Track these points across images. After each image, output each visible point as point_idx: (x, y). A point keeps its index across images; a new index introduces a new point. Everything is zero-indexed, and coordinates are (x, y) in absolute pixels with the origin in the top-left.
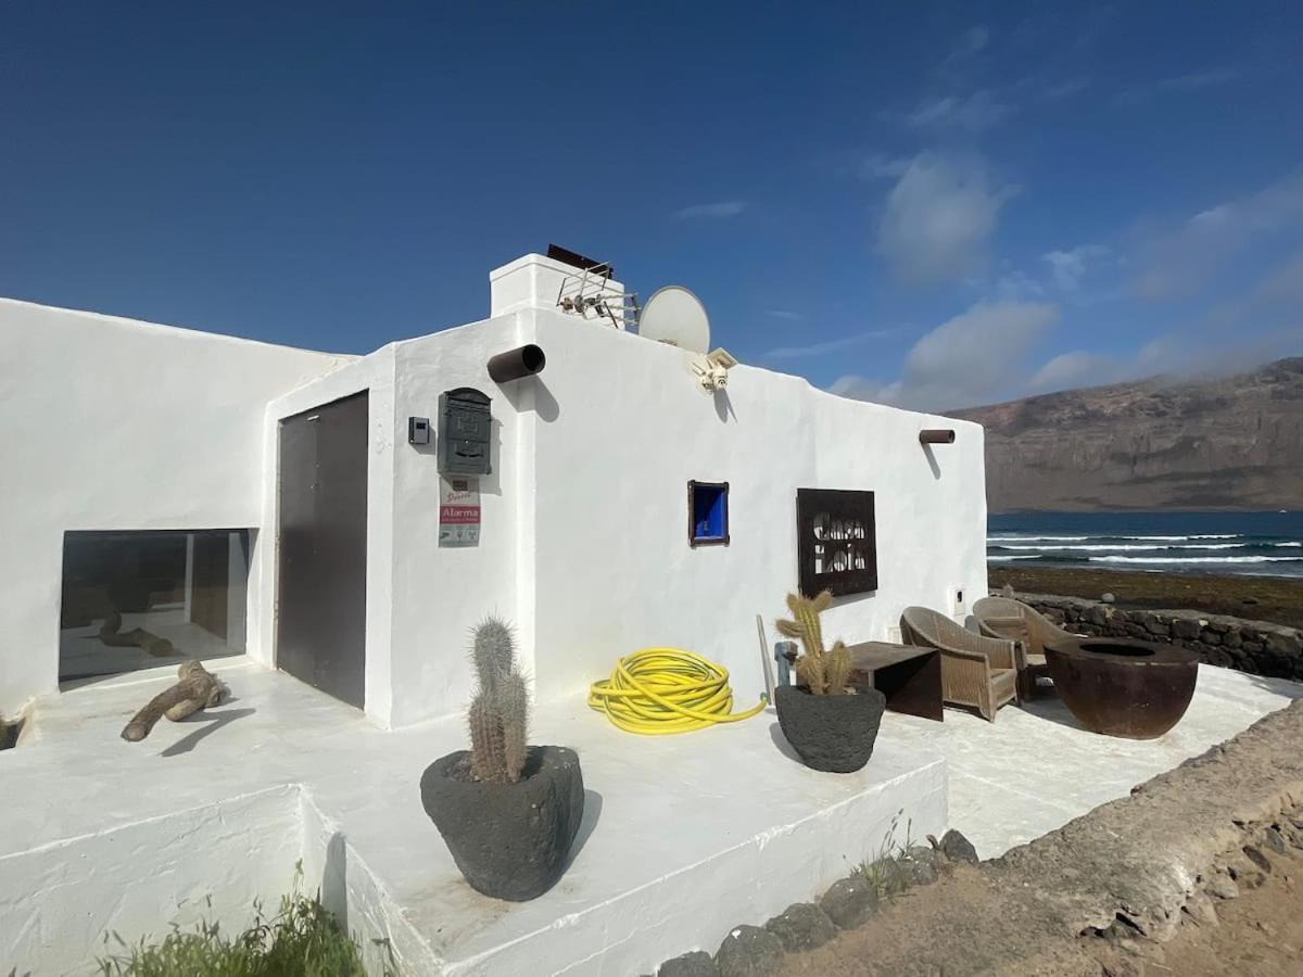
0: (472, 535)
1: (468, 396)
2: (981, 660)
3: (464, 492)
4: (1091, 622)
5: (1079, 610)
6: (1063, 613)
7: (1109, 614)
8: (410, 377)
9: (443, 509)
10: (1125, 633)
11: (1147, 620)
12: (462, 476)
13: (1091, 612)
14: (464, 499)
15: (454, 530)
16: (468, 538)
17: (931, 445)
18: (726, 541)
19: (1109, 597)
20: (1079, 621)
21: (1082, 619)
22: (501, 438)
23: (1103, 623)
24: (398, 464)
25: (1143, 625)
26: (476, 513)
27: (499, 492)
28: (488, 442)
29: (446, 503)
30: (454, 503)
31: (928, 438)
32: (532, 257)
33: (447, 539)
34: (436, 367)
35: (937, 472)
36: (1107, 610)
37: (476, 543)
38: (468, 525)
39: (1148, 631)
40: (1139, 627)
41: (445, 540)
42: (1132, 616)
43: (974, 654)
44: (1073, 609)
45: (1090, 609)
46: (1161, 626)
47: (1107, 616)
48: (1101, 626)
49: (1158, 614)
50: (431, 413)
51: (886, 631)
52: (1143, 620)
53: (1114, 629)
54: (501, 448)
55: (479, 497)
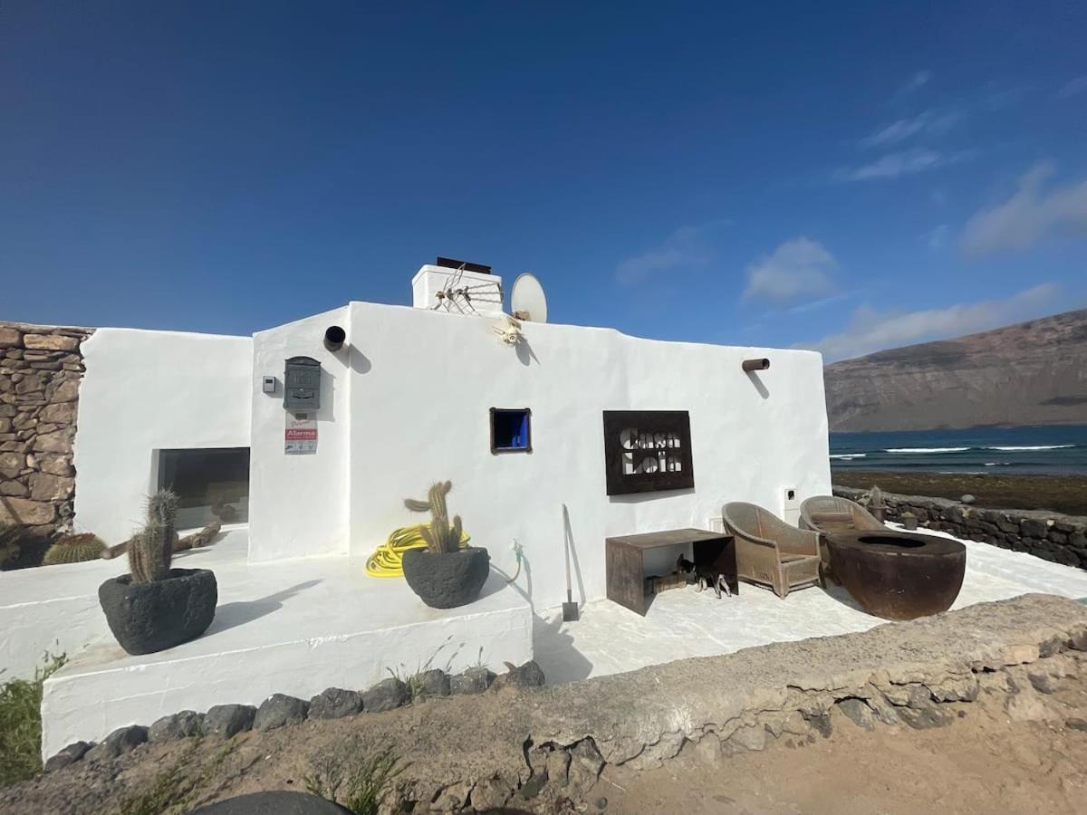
0: (311, 447)
1: (302, 362)
2: (773, 547)
3: (304, 421)
4: (950, 521)
5: (939, 510)
6: (925, 511)
7: (965, 514)
8: (264, 353)
9: (287, 431)
10: (981, 531)
11: (998, 519)
12: (305, 411)
13: (950, 511)
14: (304, 425)
15: (296, 445)
16: (307, 448)
17: (757, 372)
18: (529, 450)
19: (968, 498)
20: (940, 519)
21: (943, 518)
22: (335, 385)
23: (960, 521)
24: (255, 405)
25: (995, 524)
26: (313, 434)
27: (332, 420)
28: (318, 389)
29: (290, 428)
30: (296, 427)
31: (751, 367)
32: (426, 267)
33: (291, 449)
34: (284, 345)
35: (764, 393)
36: (963, 509)
37: (315, 452)
38: (307, 441)
39: (1000, 530)
40: (993, 526)
41: (288, 449)
42: (985, 515)
43: (766, 541)
44: (934, 509)
45: (948, 509)
46: (1011, 525)
47: (964, 515)
48: (958, 524)
49: (1007, 513)
50: (279, 373)
51: (707, 520)
52: (995, 520)
53: (970, 527)
54: (335, 392)
55: (316, 424)
